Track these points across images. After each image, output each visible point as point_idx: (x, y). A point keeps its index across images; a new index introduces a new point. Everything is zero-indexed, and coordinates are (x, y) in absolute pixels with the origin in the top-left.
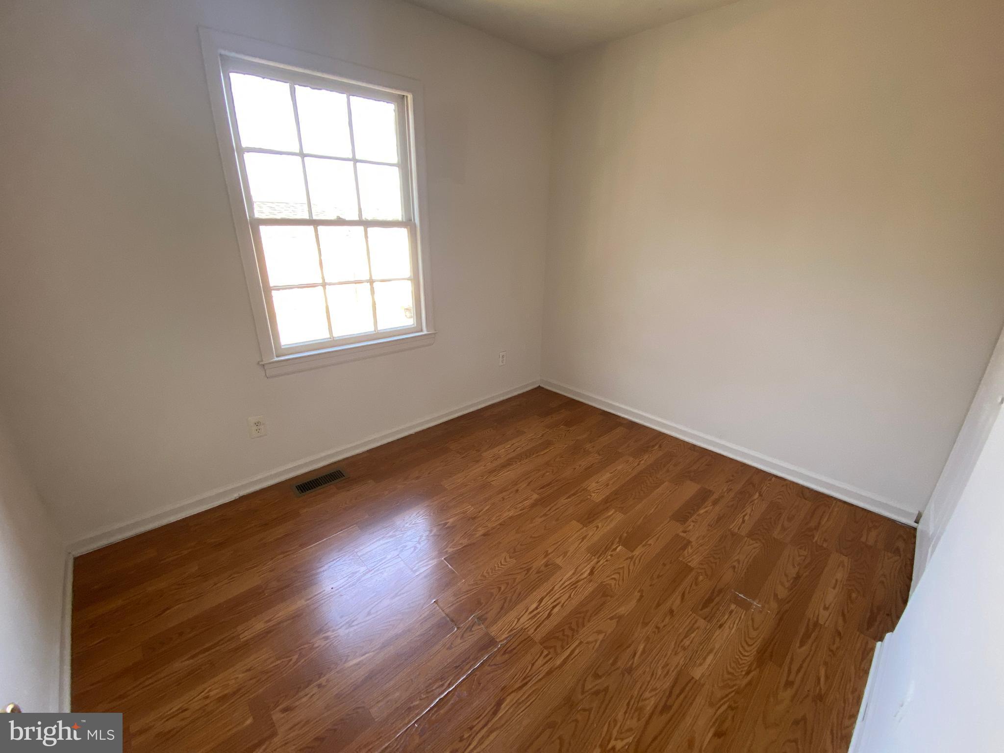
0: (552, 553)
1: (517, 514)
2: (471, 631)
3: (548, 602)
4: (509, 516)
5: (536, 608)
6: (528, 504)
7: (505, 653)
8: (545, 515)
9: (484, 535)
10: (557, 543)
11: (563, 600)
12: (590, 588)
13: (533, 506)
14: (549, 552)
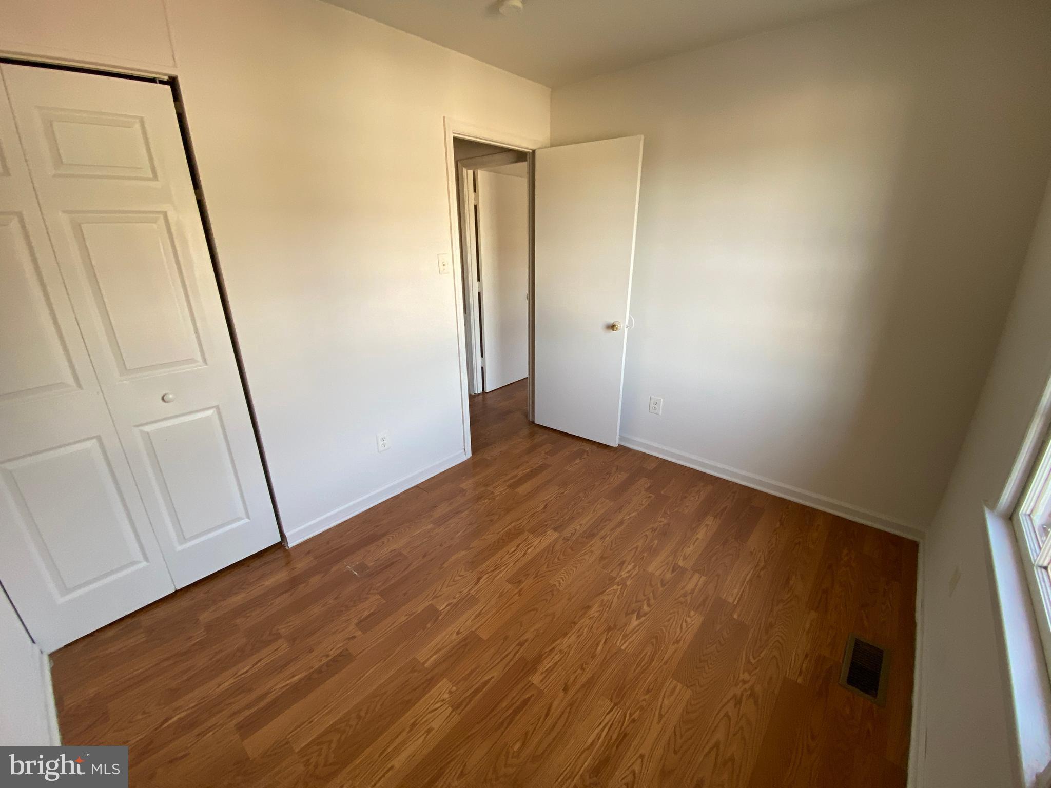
0: (515, 594)
1: (558, 642)
2: (572, 533)
3: (519, 554)
4: (568, 636)
5: (528, 549)
6: (545, 662)
7: (546, 525)
8: (521, 644)
9: (589, 607)
10: (509, 605)
11: (507, 556)
12: (482, 567)
13: (538, 659)
14: (517, 595)
